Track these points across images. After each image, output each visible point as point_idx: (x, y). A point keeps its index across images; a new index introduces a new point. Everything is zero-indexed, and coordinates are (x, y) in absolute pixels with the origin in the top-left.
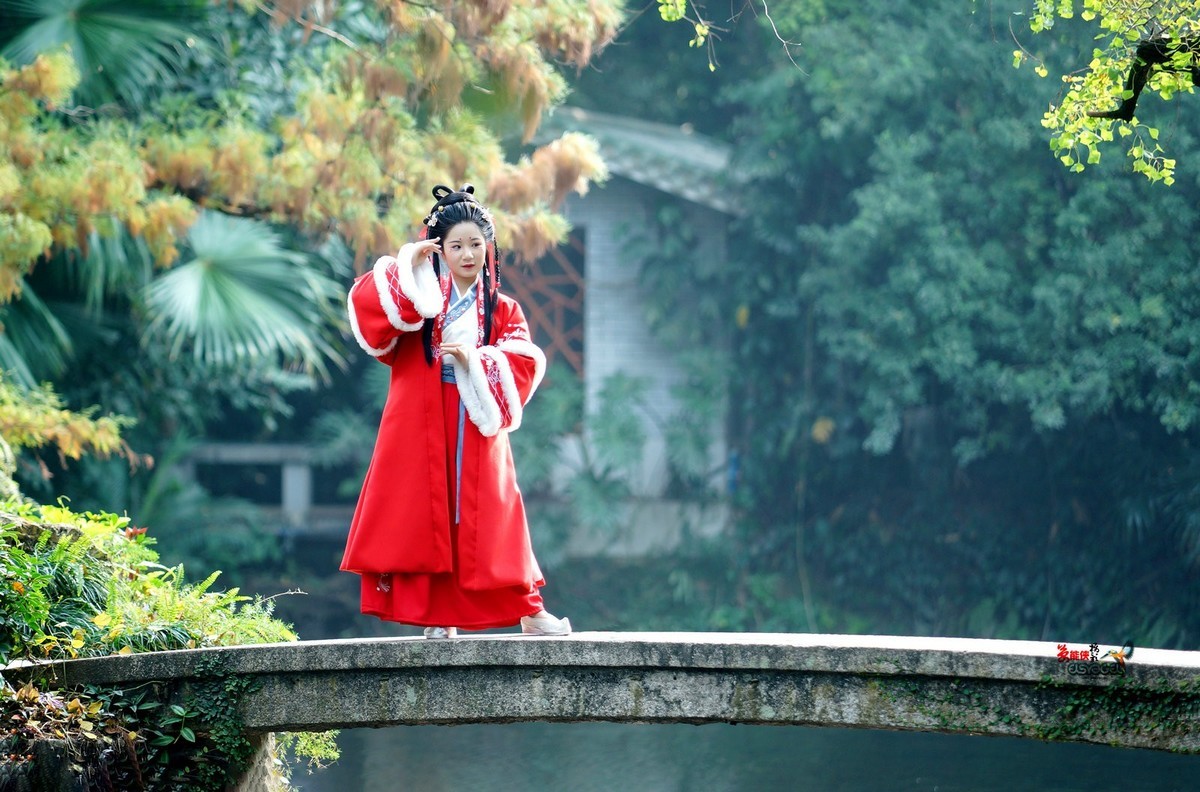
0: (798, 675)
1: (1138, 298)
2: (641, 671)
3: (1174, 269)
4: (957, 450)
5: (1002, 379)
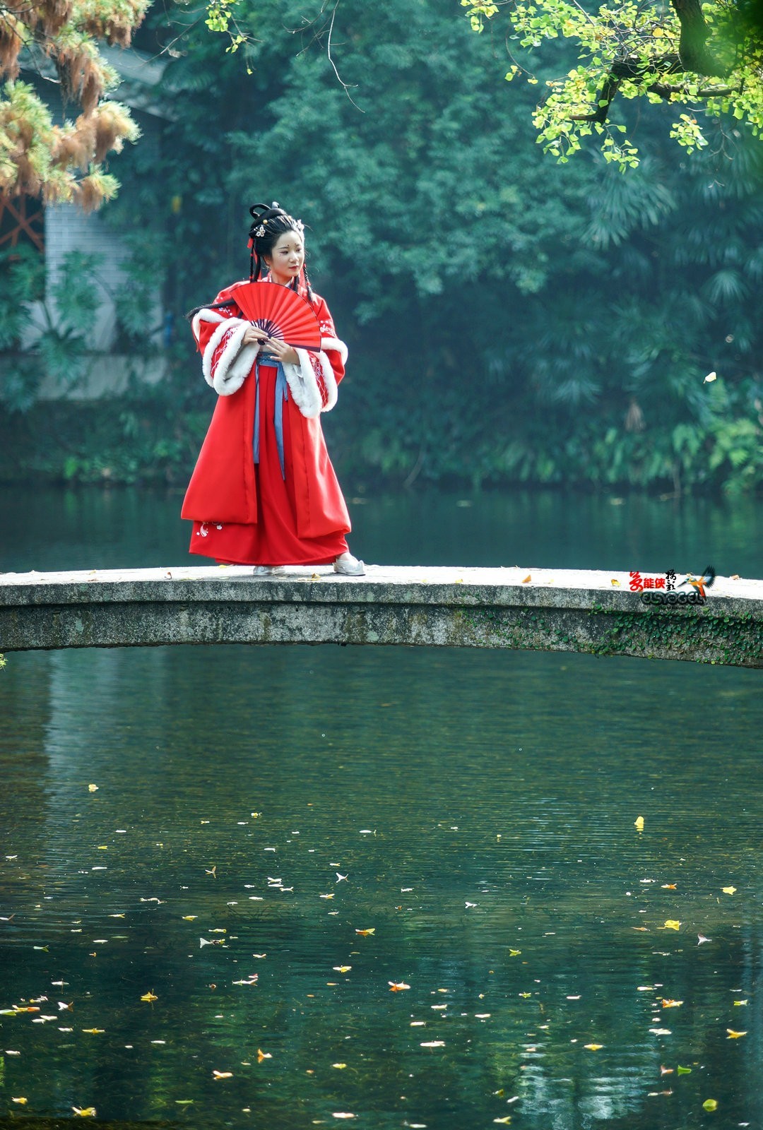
0: (398, 607)
1: (497, 188)
2: (269, 605)
3: (525, 164)
5: (392, 255)
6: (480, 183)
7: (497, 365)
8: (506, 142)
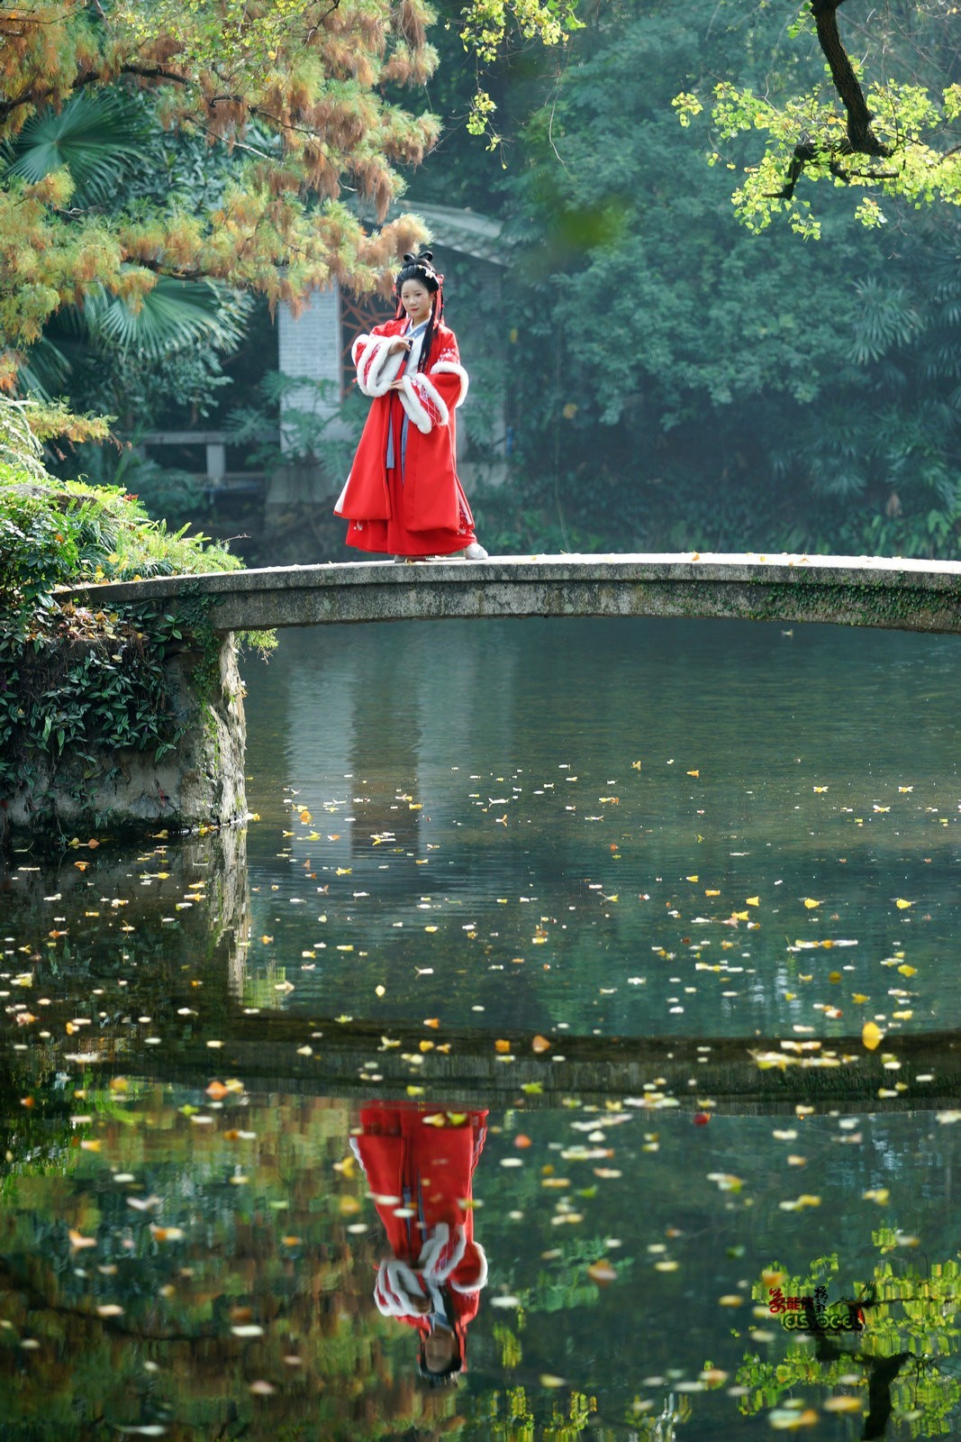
0: (589, 583)
1: (777, 316)
2: (482, 584)
3: (800, 296)
4: (662, 421)
5: (689, 371)
6: (763, 312)
7: (779, 464)
8: (783, 277)
